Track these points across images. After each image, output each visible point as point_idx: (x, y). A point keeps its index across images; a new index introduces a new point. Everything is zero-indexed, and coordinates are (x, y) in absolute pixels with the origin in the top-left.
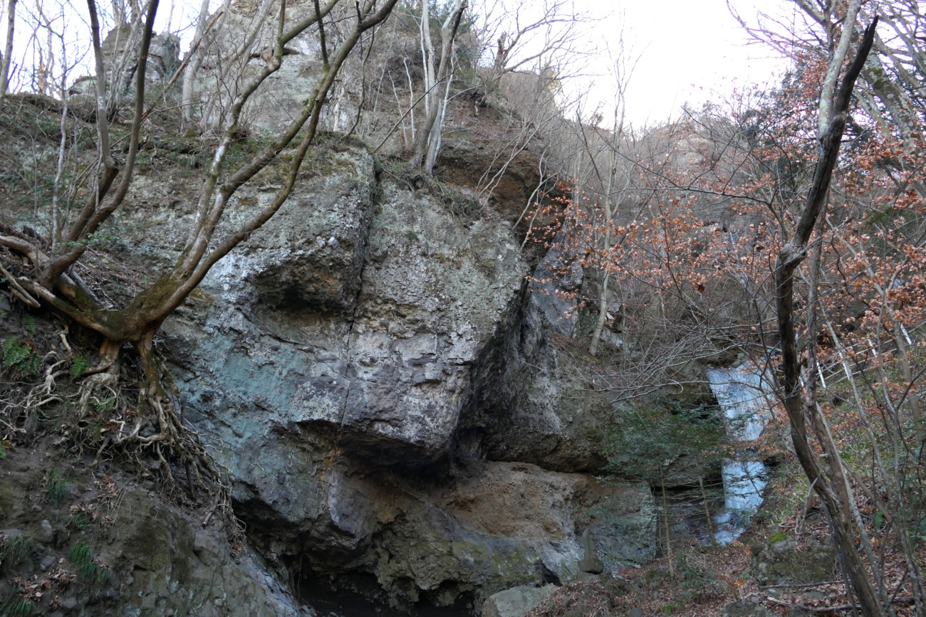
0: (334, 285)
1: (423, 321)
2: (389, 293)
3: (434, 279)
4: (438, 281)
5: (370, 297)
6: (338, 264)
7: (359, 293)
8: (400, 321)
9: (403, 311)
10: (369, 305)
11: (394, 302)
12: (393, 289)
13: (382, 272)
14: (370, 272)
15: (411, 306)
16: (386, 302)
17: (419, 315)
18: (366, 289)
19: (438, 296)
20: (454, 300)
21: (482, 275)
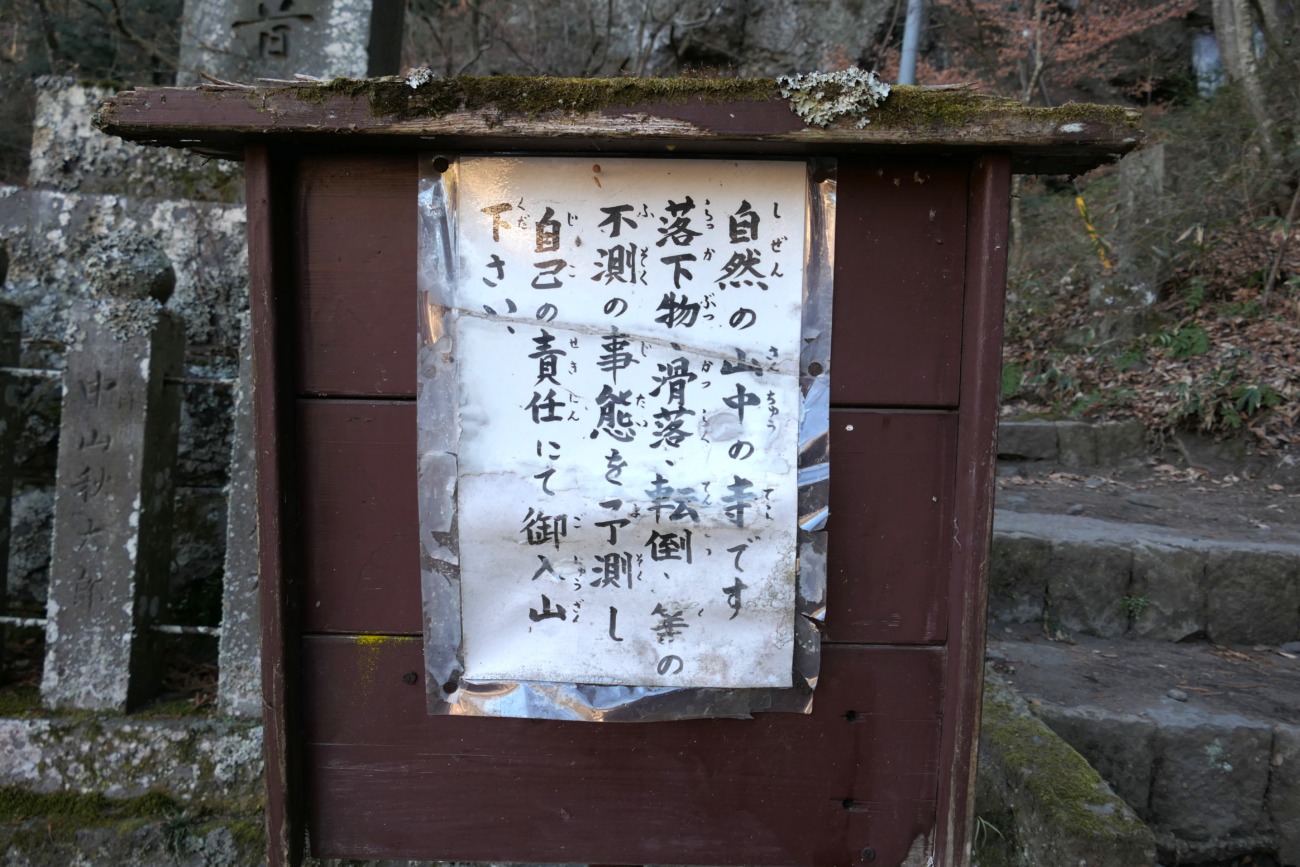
0: (721, 45)
1: (792, 64)
2: (765, 44)
3: (803, 26)
4: (806, 27)
5: (750, 47)
6: (723, 29)
7: (741, 44)
8: (773, 65)
9: (777, 57)
10: (749, 54)
11: (768, 50)
12: (768, 39)
13: (760, 23)
14: (750, 26)
15: (783, 53)
16: (762, 50)
17: (789, 60)
18: (747, 41)
19: (806, 41)
20: (820, 42)
21: (848, 13)
